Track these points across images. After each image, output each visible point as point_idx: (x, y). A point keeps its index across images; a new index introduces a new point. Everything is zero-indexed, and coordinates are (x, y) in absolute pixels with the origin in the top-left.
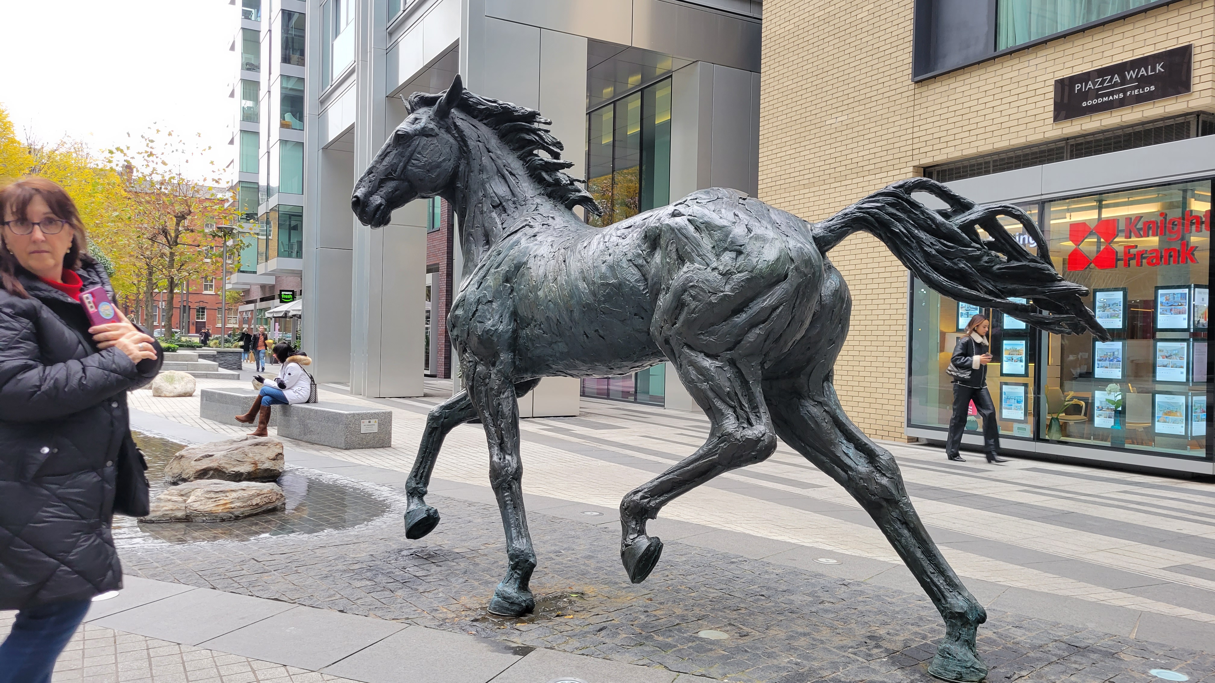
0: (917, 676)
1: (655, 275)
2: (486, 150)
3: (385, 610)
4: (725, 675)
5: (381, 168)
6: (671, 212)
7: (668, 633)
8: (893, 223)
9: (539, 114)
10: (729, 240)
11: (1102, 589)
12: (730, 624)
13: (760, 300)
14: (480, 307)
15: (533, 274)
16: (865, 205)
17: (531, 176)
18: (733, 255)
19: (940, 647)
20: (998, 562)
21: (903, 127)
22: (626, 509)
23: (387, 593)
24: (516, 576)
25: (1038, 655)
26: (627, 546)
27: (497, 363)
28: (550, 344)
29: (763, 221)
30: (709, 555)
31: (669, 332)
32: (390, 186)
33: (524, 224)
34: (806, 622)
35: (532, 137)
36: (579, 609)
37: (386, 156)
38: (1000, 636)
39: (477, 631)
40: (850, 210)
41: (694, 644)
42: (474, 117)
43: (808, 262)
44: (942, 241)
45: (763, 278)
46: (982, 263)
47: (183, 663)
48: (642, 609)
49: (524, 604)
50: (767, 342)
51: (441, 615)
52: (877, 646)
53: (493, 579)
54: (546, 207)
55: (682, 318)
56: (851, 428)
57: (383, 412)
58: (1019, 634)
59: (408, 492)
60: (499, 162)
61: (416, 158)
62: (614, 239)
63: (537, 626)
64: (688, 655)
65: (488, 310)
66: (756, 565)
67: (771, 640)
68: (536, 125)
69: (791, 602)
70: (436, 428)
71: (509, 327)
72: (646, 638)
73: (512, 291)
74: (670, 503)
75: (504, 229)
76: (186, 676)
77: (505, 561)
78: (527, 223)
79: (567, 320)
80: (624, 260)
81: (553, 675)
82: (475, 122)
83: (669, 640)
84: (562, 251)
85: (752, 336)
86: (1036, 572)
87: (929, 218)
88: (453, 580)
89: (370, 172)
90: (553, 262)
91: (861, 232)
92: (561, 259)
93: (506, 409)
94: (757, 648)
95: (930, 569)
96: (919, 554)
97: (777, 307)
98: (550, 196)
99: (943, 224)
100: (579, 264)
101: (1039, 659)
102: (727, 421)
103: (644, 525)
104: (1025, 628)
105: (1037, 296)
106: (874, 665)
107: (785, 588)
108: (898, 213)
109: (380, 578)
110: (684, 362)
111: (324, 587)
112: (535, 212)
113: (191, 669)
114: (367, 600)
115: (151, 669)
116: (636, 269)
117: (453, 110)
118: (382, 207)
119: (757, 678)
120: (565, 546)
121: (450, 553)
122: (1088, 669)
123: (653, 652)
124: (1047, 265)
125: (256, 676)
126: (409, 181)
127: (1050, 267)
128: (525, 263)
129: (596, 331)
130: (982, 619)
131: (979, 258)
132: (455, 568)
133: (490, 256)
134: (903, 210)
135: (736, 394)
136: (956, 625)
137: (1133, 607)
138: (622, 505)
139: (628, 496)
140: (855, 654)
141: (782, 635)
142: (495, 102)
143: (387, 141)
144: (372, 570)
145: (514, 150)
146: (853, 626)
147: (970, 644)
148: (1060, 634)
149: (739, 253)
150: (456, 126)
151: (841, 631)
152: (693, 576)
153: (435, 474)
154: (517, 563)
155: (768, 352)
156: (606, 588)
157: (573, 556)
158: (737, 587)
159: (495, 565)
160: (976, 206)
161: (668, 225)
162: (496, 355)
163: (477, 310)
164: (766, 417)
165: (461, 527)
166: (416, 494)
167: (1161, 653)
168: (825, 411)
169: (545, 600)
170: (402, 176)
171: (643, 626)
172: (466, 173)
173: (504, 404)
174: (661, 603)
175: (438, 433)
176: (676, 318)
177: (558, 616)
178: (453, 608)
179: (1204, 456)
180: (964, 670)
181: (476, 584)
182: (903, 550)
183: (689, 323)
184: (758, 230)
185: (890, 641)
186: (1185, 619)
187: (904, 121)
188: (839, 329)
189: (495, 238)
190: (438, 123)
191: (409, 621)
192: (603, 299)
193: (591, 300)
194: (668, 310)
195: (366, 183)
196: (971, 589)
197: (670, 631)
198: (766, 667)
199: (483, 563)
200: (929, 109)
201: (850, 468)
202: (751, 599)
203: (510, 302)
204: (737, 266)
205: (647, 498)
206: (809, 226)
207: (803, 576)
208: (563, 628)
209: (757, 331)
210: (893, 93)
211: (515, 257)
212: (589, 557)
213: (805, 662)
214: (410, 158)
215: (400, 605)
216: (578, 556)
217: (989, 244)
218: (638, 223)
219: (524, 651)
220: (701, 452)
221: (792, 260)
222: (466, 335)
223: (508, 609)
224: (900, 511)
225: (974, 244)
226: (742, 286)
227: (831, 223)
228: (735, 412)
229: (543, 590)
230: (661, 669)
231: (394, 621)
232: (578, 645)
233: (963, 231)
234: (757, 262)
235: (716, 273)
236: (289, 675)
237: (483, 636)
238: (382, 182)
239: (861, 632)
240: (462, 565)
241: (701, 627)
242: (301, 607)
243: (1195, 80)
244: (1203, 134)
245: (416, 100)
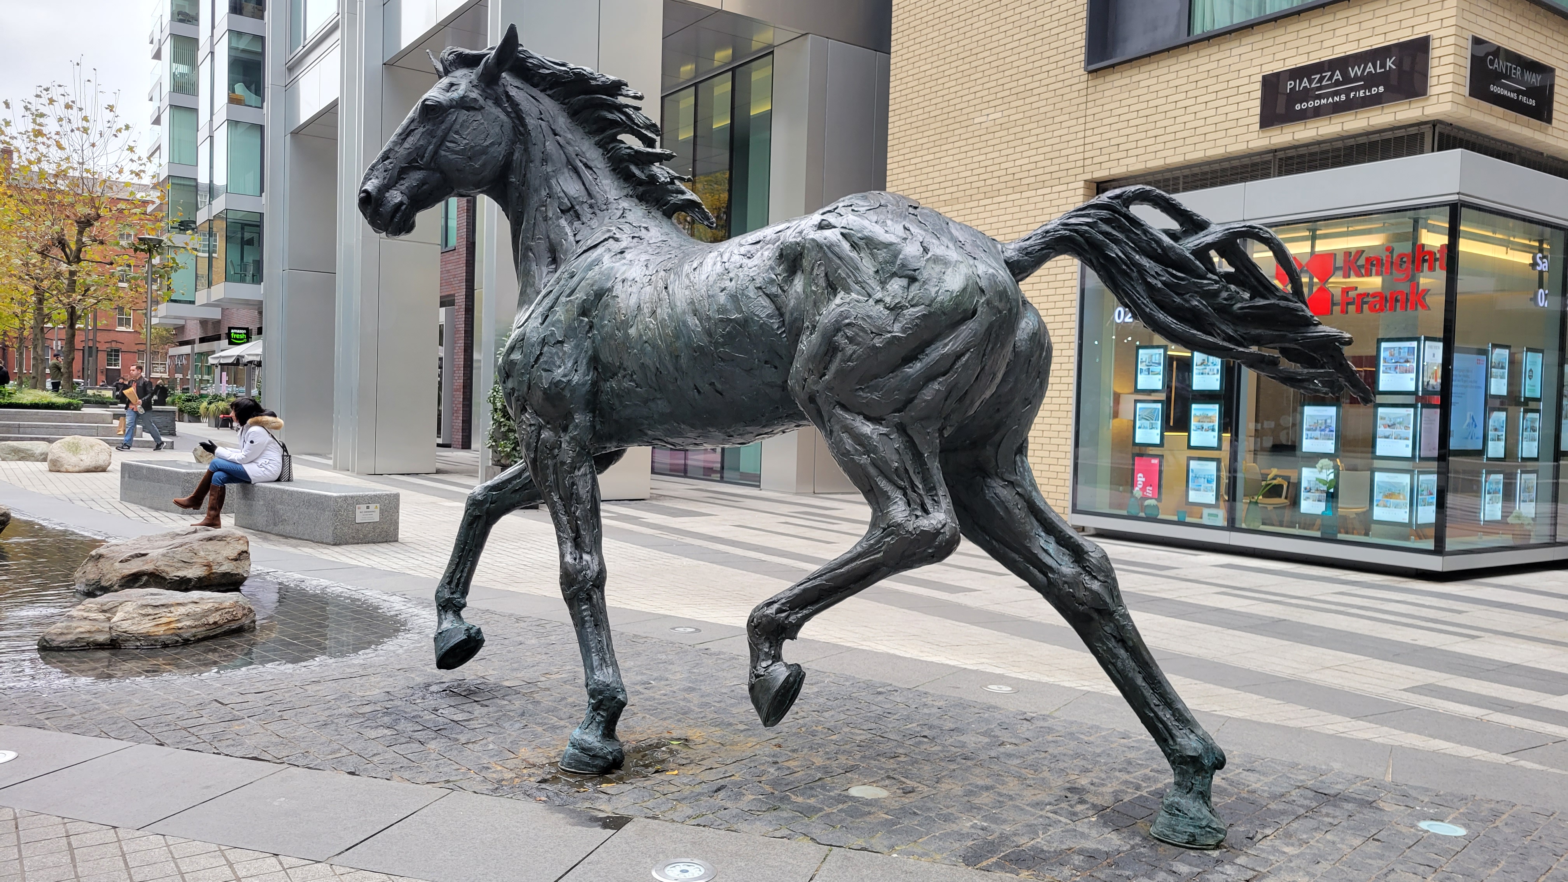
0: (1138, 840)
1: (795, 308)
2: (551, 133)
3: (415, 770)
4: (892, 848)
5: (402, 151)
6: (816, 223)
7: (809, 792)
8: (1108, 245)
9: (626, 85)
10: (898, 262)
11: (1339, 718)
12: (889, 777)
13: (939, 344)
14: (546, 349)
15: (621, 305)
16: (1073, 221)
17: (614, 170)
18: (904, 282)
19: (1166, 802)
20: (1207, 685)
21: (1072, 130)
22: (755, 627)
23: (415, 746)
24: (598, 718)
25: (1282, 806)
26: (757, 676)
27: (571, 427)
28: (646, 401)
29: (943, 238)
30: (848, 684)
31: (814, 385)
32: (414, 178)
33: (606, 236)
34: (986, 771)
35: (617, 116)
36: (684, 762)
37: (408, 135)
38: (1231, 783)
39: (548, 797)
40: (1052, 226)
41: (845, 806)
42: (535, 86)
43: (1003, 294)
44: (1170, 270)
45: (945, 314)
46: (1220, 300)
47: (123, 855)
48: (770, 760)
49: (610, 757)
50: (949, 401)
51: (494, 775)
52: (1082, 801)
53: (562, 723)
54: (637, 213)
55: (833, 367)
56: (1052, 516)
57: (387, 495)
58: (1252, 779)
59: (439, 605)
60: (570, 149)
61: (451, 139)
62: (736, 258)
63: (631, 787)
64: (840, 821)
65: (557, 353)
66: (911, 696)
67: (944, 797)
68: (621, 100)
69: (963, 745)
70: (478, 517)
71: (587, 378)
72: (782, 799)
73: (591, 327)
74: (816, 619)
75: (577, 242)
76: (129, 874)
77: (584, 699)
78: (611, 234)
79: (671, 369)
80: (751, 287)
81: (661, 856)
82: (536, 92)
83: (812, 801)
84: (662, 273)
85: (928, 394)
86: (1255, 697)
87: (1153, 240)
88: (507, 725)
89: (385, 157)
90: (648, 289)
91: (1067, 257)
92: (661, 284)
93: (583, 490)
94: (929, 809)
95: (1154, 700)
96: (1140, 681)
97: (963, 354)
98: (641, 198)
99: (1172, 248)
100: (687, 292)
101: (1283, 813)
102: (895, 507)
103: (781, 648)
104: (1259, 772)
105: (1287, 345)
106: (1082, 827)
107: (953, 726)
108: (1114, 233)
109: (403, 725)
110: (836, 428)
111: (323, 739)
112: (621, 220)
113: (136, 864)
114: (387, 756)
115: (75, 866)
116: (768, 301)
117: (504, 75)
118: (404, 207)
119: (934, 851)
120: (655, 675)
121: (498, 687)
122: (1344, 823)
123: (793, 818)
124: (1300, 304)
125: (235, 873)
126: (442, 172)
127: (1304, 307)
128: (610, 290)
129: (712, 384)
130: (1220, 763)
131: (1216, 293)
132: (508, 708)
133: (558, 281)
134: (1120, 228)
135: (906, 470)
136: (1187, 772)
137: (1381, 740)
138: (751, 620)
139: (758, 609)
140: (1055, 813)
141: (958, 790)
142: (563, 65)
143: (411, 114)
144: (390, 714)
145: (590, 133)
146: (1046, 774)
147: (1204, 796)
148: (1302, 777)
149: (913, 280)
150: (509, 98)
151: (1032, 782)
152: (832, 713)
153: (477, 580)
154: (601, 701)
155: (949, 415)
156: (718, 732)
157: (668, 688)
158: (890, 726)
159: (563, 703)
160: (1212, 226)
161: (813, 240)
162: (568, 416)
163: (541, 354)
164: (946, 502)
165: (509, 652)
166: (450, 608)
167: (1426, 800)
168: (1018, 493)
169: (637, 750)
170: (432, 165)
171: (775, 783)
172: (524, 164)
173: (581, 484)
174: (794, 751)
175: (481, 523)
176: (826, 368)
177: (657, 772)
178: (510, 764)
179: (1432, 548)
180: (1198, 831)
181: (540, 729)
182: (1118, 676)
183: (841, 373)
184: (937, 249)
185: (1096, 794)
186: (1444, 754)
187: (1074, 122)
188: (1037, 385)
189: (565, 254)
190: (483, 91)
191: (451, 785)
192: (721, 340)
193: (704, 341)
194: (815, 356)
195: (379, 172)
196: (1206, 726)
197: (811, 788)
198: (945, 835)
199: (546, 701)
200: (1106, 107)
201: (1051, 569)
202: (910, 742)
203: (587, 343)
204: (909, 298)
205: (785, 611)
206: (999, 246)
207: (973, 709)
208: (667, 788)
209: (936, 386)
210: (1060, 85)
211: (596, 281)
212: (691, 690)
213: (993, 826)
214: (444, 139)
215: (435, 763)
216: (675, 689)
217: (1227, 275)
218: (768, 238)
219: (616, 823)
220: (859, 549)
221: (982, 291)
222: (526, 389)
223: (588, 764)
224: (1117, 626)
225: (1210, 275)
226: (917, 325)
227: (1028, 243)
228: (905, 494)
229: (632, 737)
230: (806, 843)
231: (430, 786)
232: (690, 812)
233: (1197, 258)
234: (937, 292)
235: (880, 307)
236: (284, 869)
237: (557, 803)
238: (402, 173)
239: (1058, 783)
240: (517, 703)
241: (850, 782)
242: (293, 768)
243: (1432, 81)
244: (1440, 149)
245: (451, 57)
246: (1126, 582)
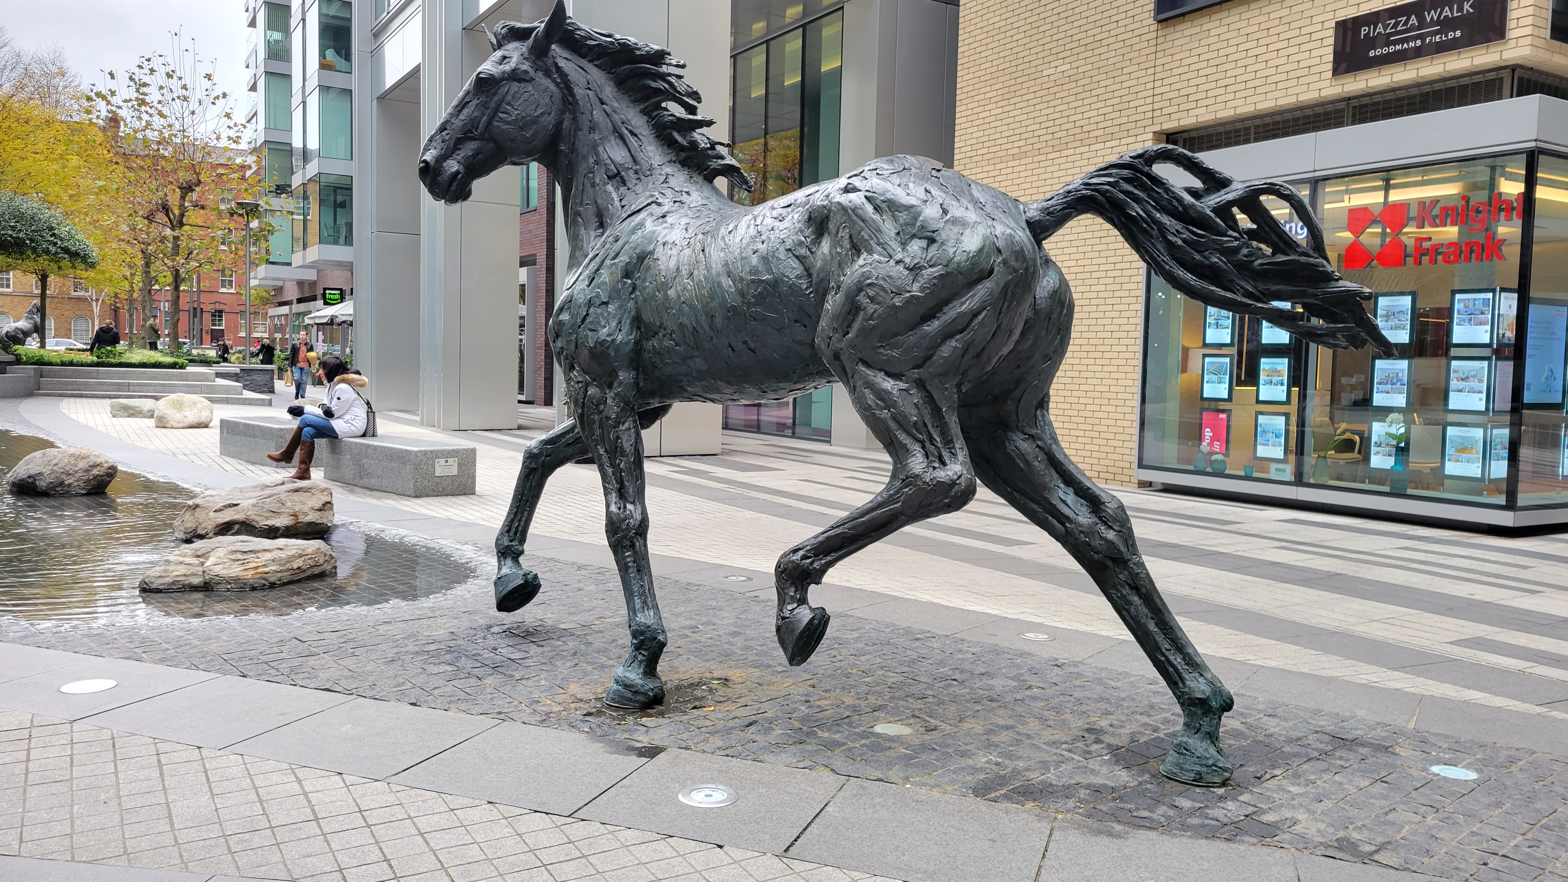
0: (1146, 777)
1: (822, 269)
2: (598, 102)
3: (471, 703)
4: (907, 779)
5: (457, 123)
6: (842, 186)
7: (835, 728)
8: (1128, 204)
9: (669, 54)
10: (918, 224)
11: (1375, 668)
12: (914, 716)
13: (956, 303)
14: (591, 310)
15: (662, 267)
16: (1094, 181)
17: (658, 137)
18: (924, 243)
19: (1175, 742)
20: (1248, 636)
21: (1141, 81)
22: (782, 572)
23: (473, 681)
24: (640, 657)
25: (1296, 749)
26: (783, 618)
27: (615, 384)
28: (684, 360)
29: (962, 200)
30: (888, 630)
31: (840, 343)
32: (469, 148)
33: (649, 201)
34: (1010, 712)
35: (660, 85)
36: (722, 699)
37: (463, 107)
38: (1250, 727)
39: (590, 728)
40: (1075, 186)
41: (868, 741)
42: (583, 56)
43: (1019, 254)
44: (1190, 227)
45: (961, 274)
46: (1240, 256)
47: (206, 771)
48: (803, 699)
49: (651, 694)
50: (966, 358)
51: (544, 708)
52: (1098, 741)
53: (611, 662)
54: (679, 178)
55: (856, 326)
56: (1071, 468)
57: (464, 449)
58: (1272, 724)
59: (499, 552)
60: (616, 117)
61: (504, 110)
62: (769, 221)
63: (668, 721)
64: (861, 755)
65: (602, 314)
66: (947, 642)
67: (965, 735)
68: (664, 69)
69: (991, 688)
70: (534, 470)
71: (630, 337)
72: (808, 734)
73: (634, 289)
74: (839, 565)
75: (623, 207)
76: (210, 788)
77: (627, 639)
78: (654, 199)
79: (707, 328)
80: (782, 249)
81: (688, 782)
82: (584, 63)
83: (837, 736)
84: (700, 236)
85: (947, 350)
86: (1294, 647)
87: (1174, 198)
88: (559, 663)
89: (443, 128)
90: (687, 252)
91: (1089, 215)
92: (699, 247)
93: (627, 444)
94: (948, 746)
95: (1165, 645)
96: (1152, 626)
97: (979, 313)
98: (684, 164)
99: (1193, 207)
100: (722, 255)
101: (1296, 755)
102: (913, 459)
103: (806, 592)
104: (1280, 717)
105: (1309, 300)
106: (1093, 764)
107: (983, 670)
108: (1136, 191)
109: (464, 662)
110: (859, 384)
111: (390, 673)
112: (665, 185)
113: (217, 779)
114: (447, 689)
115: (163, 780)
116: (797, 262)
117: (553, 47)
118: (460, 176)
119: (947, 783)
120: (704, 620)
121: (555, 629)
122: (1355, 766)
123: (816, 751)
124: (1321, 260)
125: (302, 788)
126: (495, 142)
127: (1324, 262)
128: (652, 253)
129: (745, 342)
130: (1228, 705)
131: (1236, 250)
132: (562, 648)
133: (605, 243)
134: (1143, 187)
135: (925, 424)
136: (1196, 713)
137: (1413, 690)
138: (778, 566)
139: (785, 555)
140: (1070, 751)
141: (979, 729)
142: (610, 36)
143: (466, 87)
144: (453, 652)
145: (636, 101)
146: (1068, 716)
147: (1213, 737)
148: (1322, 723)
149: (932, 241)
150: (558, 69)
151: (1052, 723)
152: (867, 657)
153: (534, 529)
154: (642, 642)
155: (966, 371)
156: (757, 673)
157: (714, 632)
158: (923, 669)
159: (614, 644)
160: (1235, 183)
161: (839, 203)
162: (613, 374)
163: (587, 314)
164: (962, 455)
165: (568, 597)
166: (509, 555)
167: (1445, 746)
168: (1038, 446)
169: (678, 688)
170: (486, 135)
171: (804, 720)
172: (572, 133)
173: (625, 437)
174: (826, 691)
175: (538, 475)
176: (849, 326)
177: (695, 708)
178: (559, 698)
179: (1503, 503)
180: (1204, 769)
181: (589, 668)
182: (1132, 622)
183: (864, 332)
184: (956, 211)
185: (1113, 735)
186: (1475, 704)
187: (1143, 73)
188: (1057, 342)
189: (611, 219)
190: (534, 63)
191: (503, 716)
192: (753, 300)
193: (737, 301)
194: (839, 316)
195: (438, 143)
196: (1215, 670)
197: (838, 725)
198: (959, 769)
199: (598, 642)
200: (1176, 57)
201: (1068, 519)
202: (940, 685)
203: (631, 304)
204: (928, 258)
205: (809, 557)
206: (1021, 207)
207: (1006, 656)
208: (701, 723)
209: (953, 343)
210: (1130, 35)
211: (638, 245)
212: (735, 634)
213: (1007, 762)
214: (497, 110)
215: (490, 696)
216: (721, 633)
217: (1250, 232)
218: (799, 201)
219: (652, 752)
220: (879, 499)
221: (999, 251)
222: (573, 348)
223: (630, 700)
224: (1130, 573)
225: (1231, 233)
226: (934, 284)
227: (1050, 202)
228: (923, 447)
229: (676, 676)
230: (826, 773)
231: (483, 716)
232: (721, 744)
233: (1218, 216)
234: (955, 253)
235: (901, 267)
236: (347, 786)
237: (598, 733)
238: (458, 143)
239: (1077, 724)
240: (571, 644)
241: (877, 720)
242: (361, 700)
243: (1511, 24)
244: (1518, 96)
245: (504, 31)
246: (1141, 529)
